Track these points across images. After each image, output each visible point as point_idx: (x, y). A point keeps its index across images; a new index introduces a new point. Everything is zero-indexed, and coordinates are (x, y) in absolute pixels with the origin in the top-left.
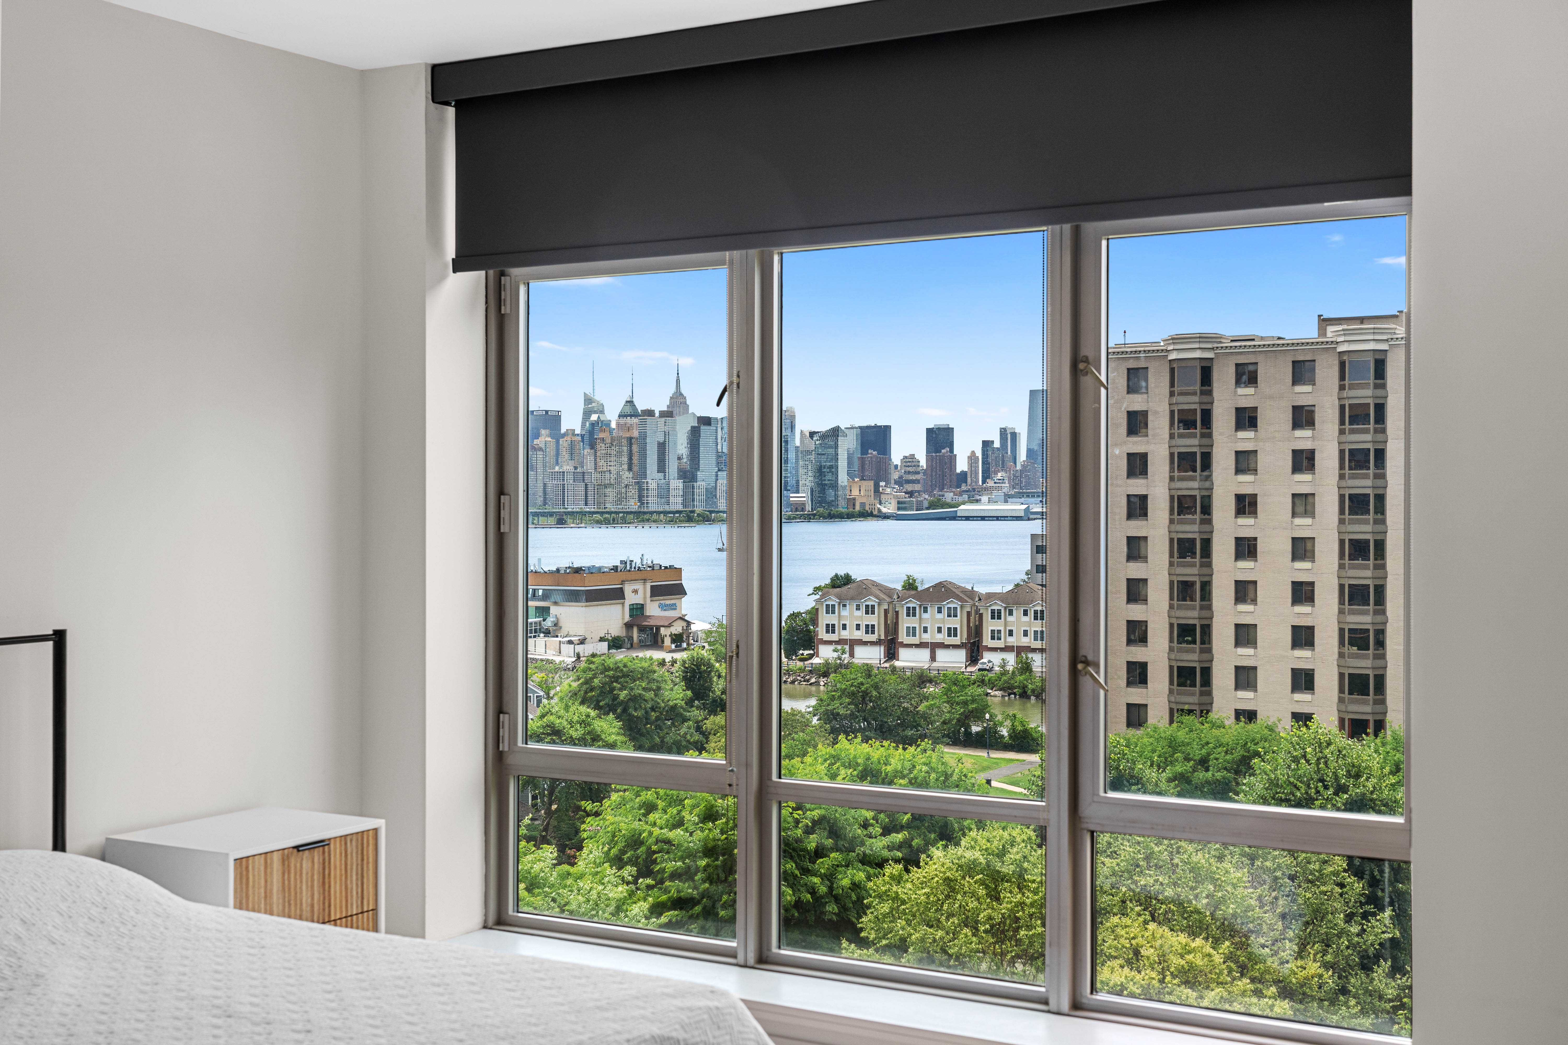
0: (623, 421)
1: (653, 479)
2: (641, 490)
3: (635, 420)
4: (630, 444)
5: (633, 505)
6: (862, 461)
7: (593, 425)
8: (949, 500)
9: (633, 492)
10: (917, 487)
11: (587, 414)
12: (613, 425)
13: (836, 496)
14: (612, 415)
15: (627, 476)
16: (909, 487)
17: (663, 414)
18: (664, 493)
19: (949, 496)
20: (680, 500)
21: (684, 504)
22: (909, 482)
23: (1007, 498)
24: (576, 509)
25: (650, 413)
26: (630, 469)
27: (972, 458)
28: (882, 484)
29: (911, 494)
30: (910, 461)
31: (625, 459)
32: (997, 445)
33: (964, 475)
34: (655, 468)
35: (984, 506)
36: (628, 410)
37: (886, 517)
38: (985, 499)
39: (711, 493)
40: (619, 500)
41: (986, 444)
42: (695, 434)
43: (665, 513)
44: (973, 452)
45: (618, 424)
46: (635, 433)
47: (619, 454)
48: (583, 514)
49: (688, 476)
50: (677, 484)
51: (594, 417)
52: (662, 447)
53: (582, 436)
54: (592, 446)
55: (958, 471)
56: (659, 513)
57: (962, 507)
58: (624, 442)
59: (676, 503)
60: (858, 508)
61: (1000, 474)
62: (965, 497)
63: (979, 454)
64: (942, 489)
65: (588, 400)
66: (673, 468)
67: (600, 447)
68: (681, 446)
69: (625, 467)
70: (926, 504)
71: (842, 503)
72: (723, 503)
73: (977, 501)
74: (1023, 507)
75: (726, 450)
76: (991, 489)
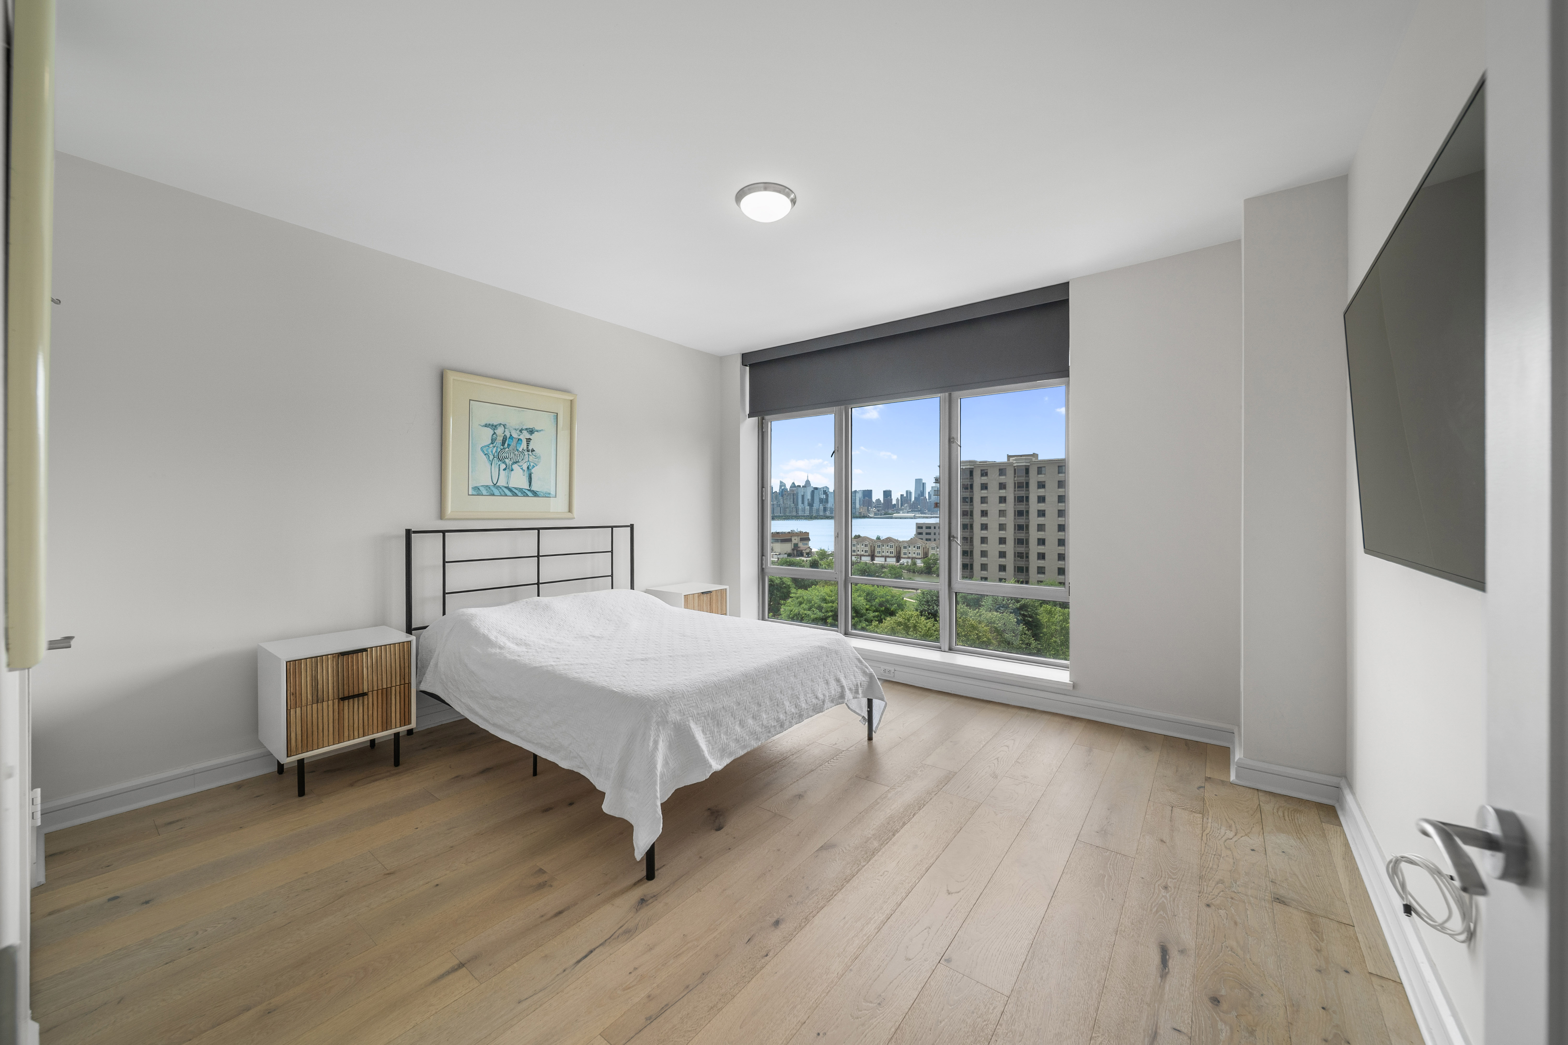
0: (791, 489)
1: (800, 506)
2: (797, 509)
3: (795, 488)
4: (794, 496)
5: (794, 514)
6: (863, 501)
7: (782, 490)
8: (890, 513)
9: (794, 509)
10: (880, 509)
11: (781, 486)
12: (788, 490)
13: (856, 511)
14: (788, 487)
15: (792, 505)
16: (878, 509)
17: (803, 486)
18: (804, 510)
19: (890, 511)
20: (808, 512)
21: (810, 513)
22: (877, 507)
23: (908, 512)
24: (778, 515)
25: (799, 486)
26: (793, 503)
27: (897, 500)
28: (870, 507)
29: (878, 511)
30: (878, 500)
31: (792, 500)
32: (905, 496)
33: (895, 504)
34: (801, 502)
35: (901, 515)
36: (793, 486)
37: (871, 518)
38: (901, 512)
39: (818, 510)
40: (790, 512)
41: (902, 495)
42: (813, 493)
43: (804, 516)
44: (898, 498)
45: (790, 490)
46: (795, 492)
47: (790, 499)
48: (779, 516)
49: (811, 505)
50: (807, 508)
51: (783, 488)
52: (803, 496)
53: (779, 493)
54: (782, 496)
55: (893, 503)
56: (802, 516)
57: (894, 515)
58: (792, 495)
59: (807, 513)
60: (862, 515)
61: (906, 505)
62: (895, 511)
63: (899, 498)
64: (888, 509)
65: (781, 482)
66: (806, 503)
67: (785, 496)
68: (809, 496)
69: (792, 502)
70: (883, 514)
71: (857, 513)
72: (821, 513)
73: (899, 513)
74: (914, 515)
75: (822, 497)
76: (903, 509)
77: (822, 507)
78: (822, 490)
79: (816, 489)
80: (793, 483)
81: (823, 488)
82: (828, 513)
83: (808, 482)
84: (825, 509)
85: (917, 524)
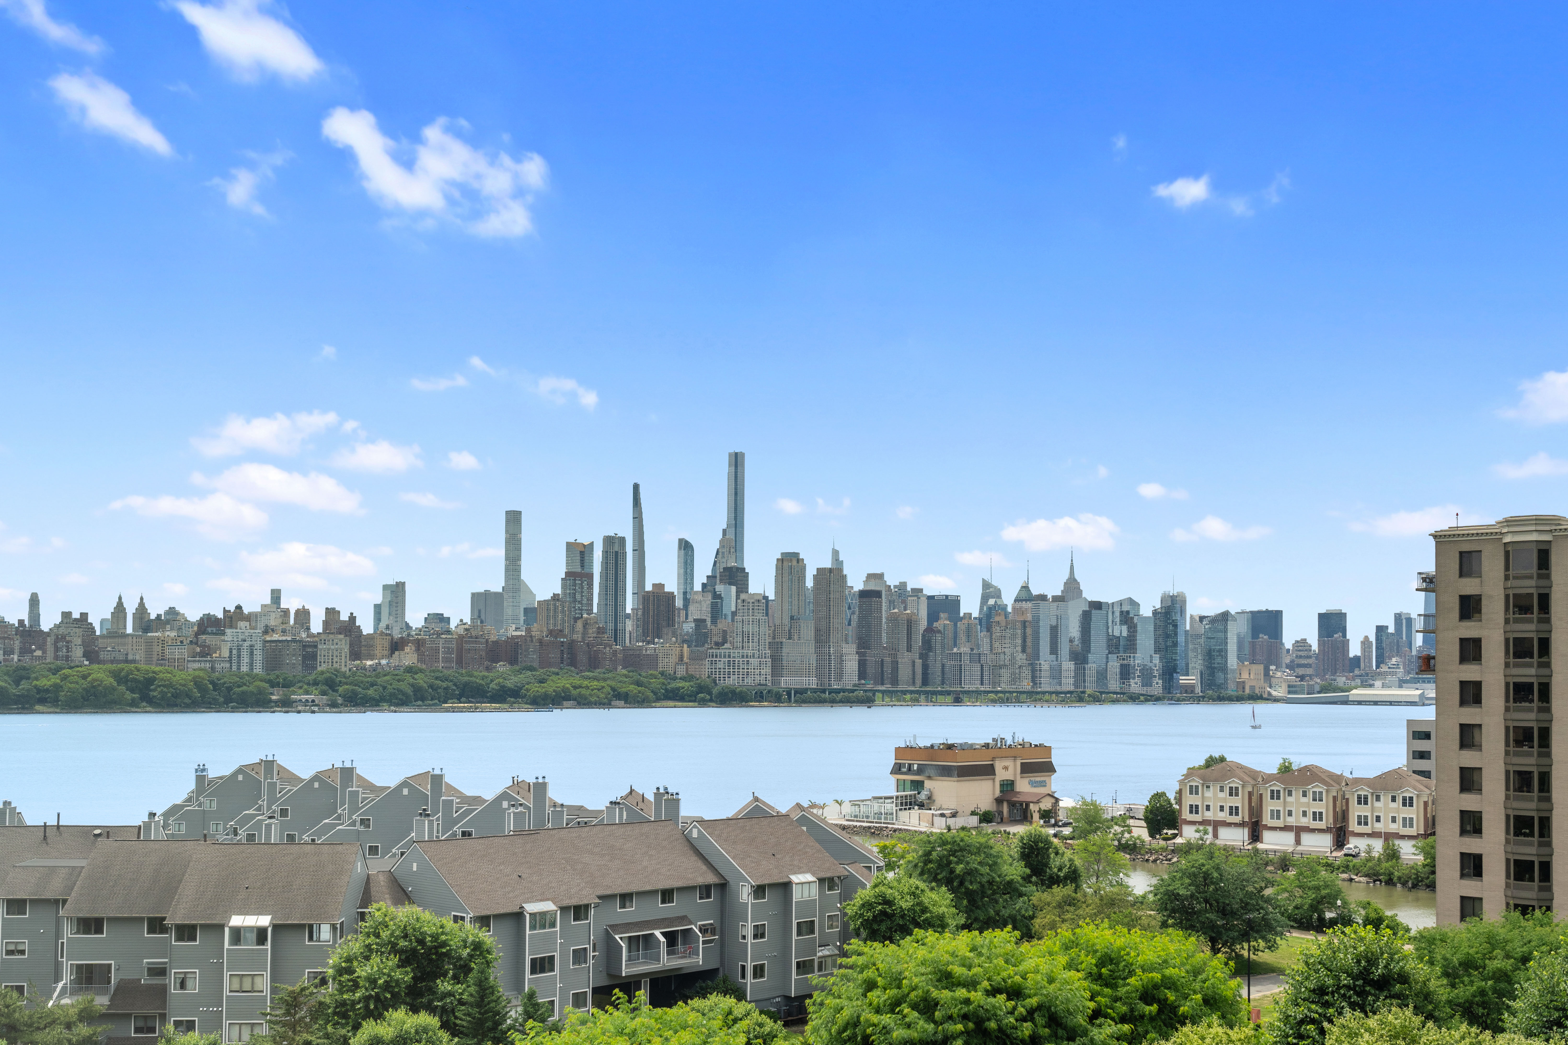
0: (1019, 605)
1: (1045, 661)
2: (1033, 671)
3: (1029, 605)
4: (1025, 627)
5: (1027, 685)
6: (1253, 645)
7: (990, 609)
8: (1341, 685)
9: (1026, 672)
10: (1309, 671)
11: (985, 598)
12: (1009, 609)
13: (1226, 679)
14: (1008, 599)
15: (1021, 658)
16: (1301, 671)
17: (1056, 599)
18: (1056, 674)
19: (1341, 681)
20: (1072, 681)
21: (1076, 684)
22: (1300, 666)
23: (1401, 684)
24: (972, 688)
25: (1043, 598)
26: (1024, 651)
27: (1366, 643)
28: (1273, 667)
29: (1302, 678)
30: (1301, 644)
31: (1019, 641)
32: (1391, 630)
33: (1357, 659)
34: (1048, 650)
35: (1377, 691)
36: (1024, 595)
37: (1276, 700)
38: (1378, 683)
39: (1102, 675)
40: (1014, 680)
41: (1381, 630)
42: (1086, 618)
43: (1057, 693)
44: (1366, 638)
45: (1014, 608)
46: (1029, 617)
47: (1013, 637)
48: (978, 693)
49: (1080, 658)
50: (1068, 666)
51: (991, 602)
52: (1054, 631)
53: (980, 619)
54: (989, 629)
55: (1351, 655)
56: (1051, 693)
57: (1354, 692)
58: (1019, 625)
59: (1068, 684)
60: (1247, 691)
61: (1394, 660)
62: (1358, 681)
63: (1373, 638)
64: (1334, 673)
65: (986, 585)
66: (1065, 650)
67: (996, 630)
68: (1074, 630)
69: (1019, 649)
70: (1317, 688)
71: (1232, 686)
72: (1114, 684)
73: (1371, 686)
74: (1419, 692)
75: (1117, 634)
76: (1385, 674)
77: (1114, 665)
78: (1117, 610)
79: (1097, 605)
80: (1025, 588)
81: (1121, 603)
82: (1135, 685)
83: (1072, 586)
84: (1125, 673)
85: (1410, 722)
